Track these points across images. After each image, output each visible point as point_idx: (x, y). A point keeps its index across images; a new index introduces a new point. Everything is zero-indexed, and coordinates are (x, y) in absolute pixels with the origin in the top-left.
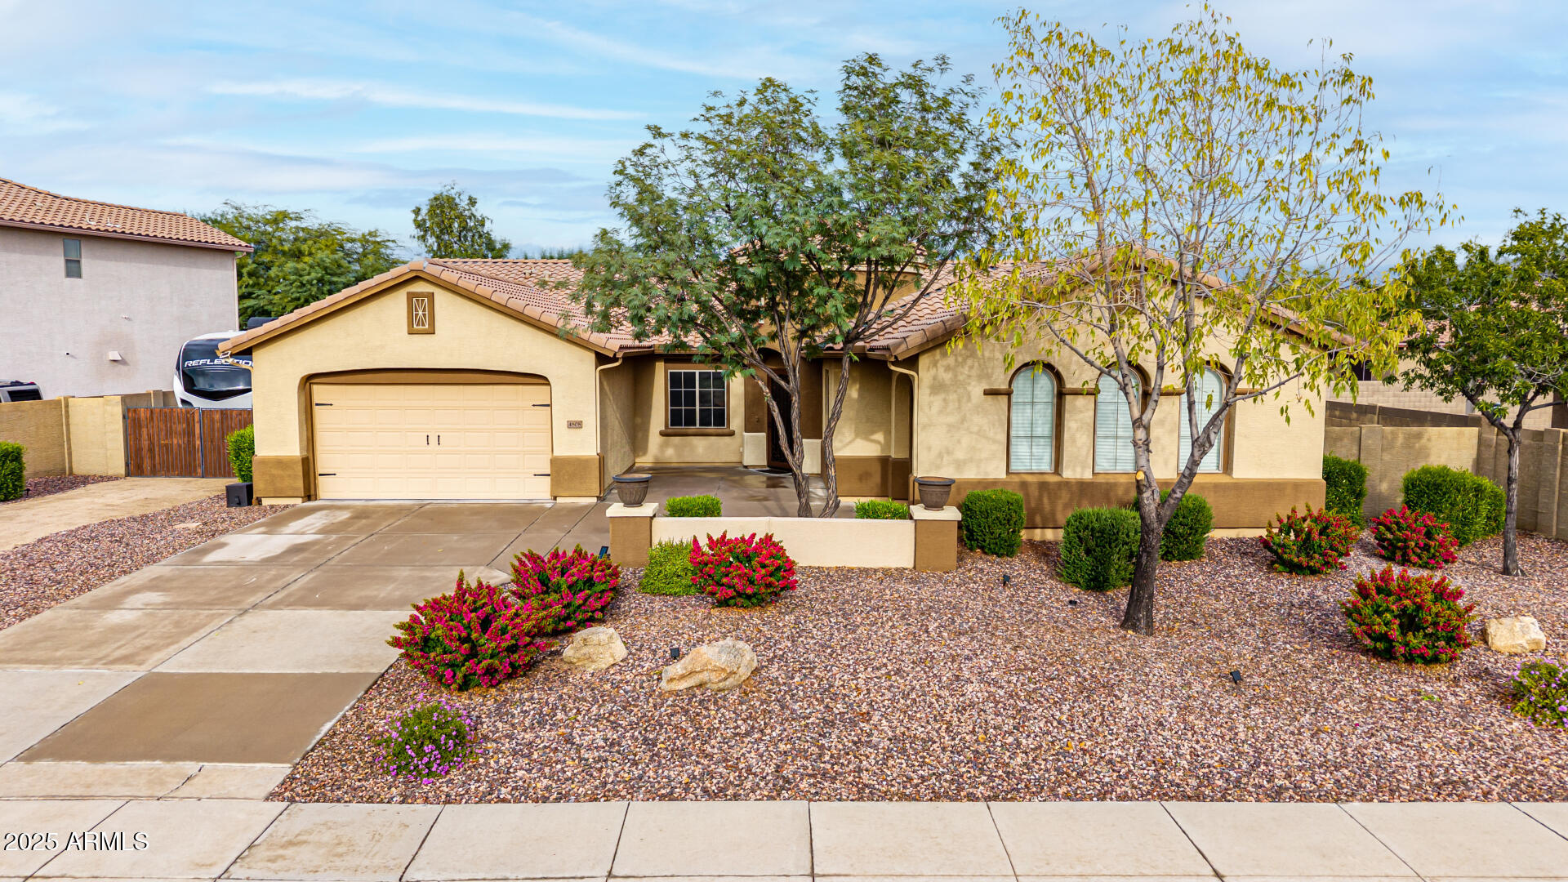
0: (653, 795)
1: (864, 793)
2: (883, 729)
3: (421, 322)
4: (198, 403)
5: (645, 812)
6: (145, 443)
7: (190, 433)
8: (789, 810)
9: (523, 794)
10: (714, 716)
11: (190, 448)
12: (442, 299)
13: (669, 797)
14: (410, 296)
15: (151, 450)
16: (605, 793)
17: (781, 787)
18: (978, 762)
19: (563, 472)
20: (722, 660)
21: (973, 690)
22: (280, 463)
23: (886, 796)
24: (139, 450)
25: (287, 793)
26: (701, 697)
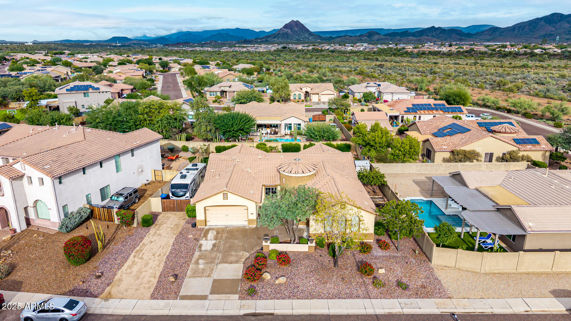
0: (276, 299)
1: (298, 298)
2: (301, 288)
3: (225, 197)
4: (175, 198)
5: (277, 301)
6: (166, 206)
7: (174, 204)
8: (290, 300)
9: (263, 299)
10: (282, 288)
11: (174, 207)
12: (229, 194)
13: (278, 299)
14: (223, 193)
15: (167, 207)
16: (271, 299)
17: (289, 298)
18: (310, 294)
19: (250, 221)
20: (282, 280)
21: (311, 283)
22: (201, 221)
23: (300, 299)
24: (164, 207)
25: (241, 298)
26: (280, 285)
